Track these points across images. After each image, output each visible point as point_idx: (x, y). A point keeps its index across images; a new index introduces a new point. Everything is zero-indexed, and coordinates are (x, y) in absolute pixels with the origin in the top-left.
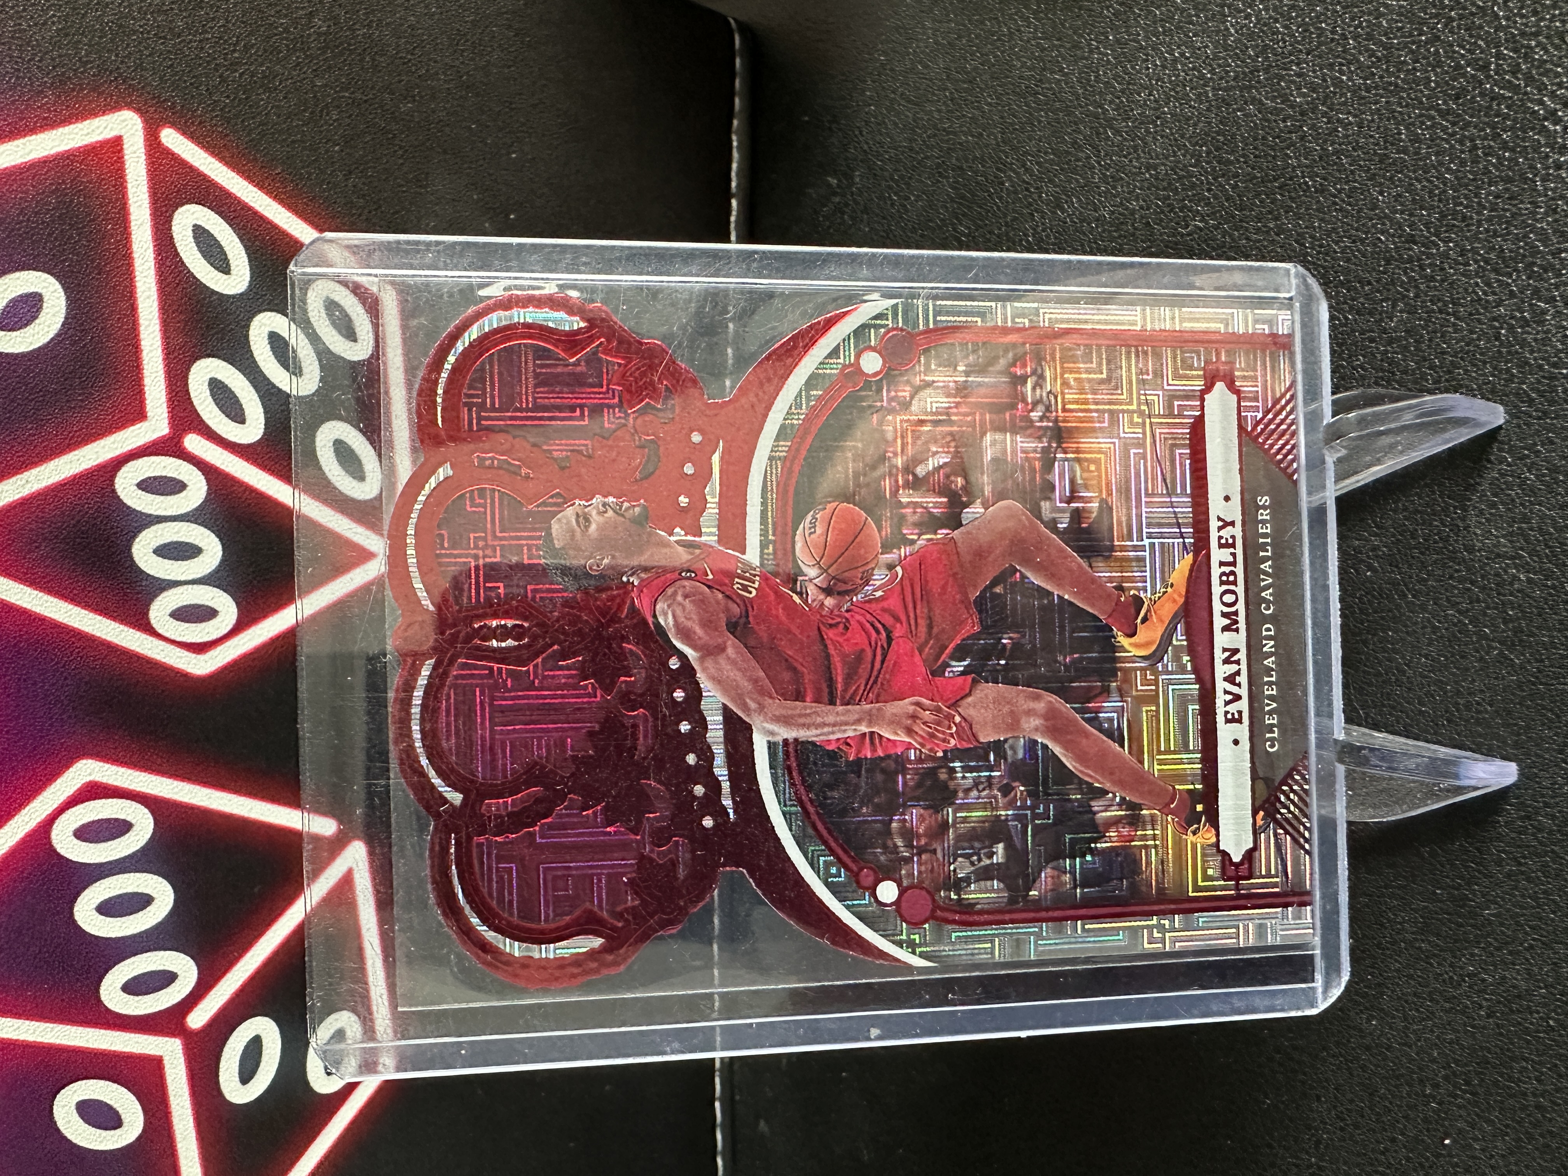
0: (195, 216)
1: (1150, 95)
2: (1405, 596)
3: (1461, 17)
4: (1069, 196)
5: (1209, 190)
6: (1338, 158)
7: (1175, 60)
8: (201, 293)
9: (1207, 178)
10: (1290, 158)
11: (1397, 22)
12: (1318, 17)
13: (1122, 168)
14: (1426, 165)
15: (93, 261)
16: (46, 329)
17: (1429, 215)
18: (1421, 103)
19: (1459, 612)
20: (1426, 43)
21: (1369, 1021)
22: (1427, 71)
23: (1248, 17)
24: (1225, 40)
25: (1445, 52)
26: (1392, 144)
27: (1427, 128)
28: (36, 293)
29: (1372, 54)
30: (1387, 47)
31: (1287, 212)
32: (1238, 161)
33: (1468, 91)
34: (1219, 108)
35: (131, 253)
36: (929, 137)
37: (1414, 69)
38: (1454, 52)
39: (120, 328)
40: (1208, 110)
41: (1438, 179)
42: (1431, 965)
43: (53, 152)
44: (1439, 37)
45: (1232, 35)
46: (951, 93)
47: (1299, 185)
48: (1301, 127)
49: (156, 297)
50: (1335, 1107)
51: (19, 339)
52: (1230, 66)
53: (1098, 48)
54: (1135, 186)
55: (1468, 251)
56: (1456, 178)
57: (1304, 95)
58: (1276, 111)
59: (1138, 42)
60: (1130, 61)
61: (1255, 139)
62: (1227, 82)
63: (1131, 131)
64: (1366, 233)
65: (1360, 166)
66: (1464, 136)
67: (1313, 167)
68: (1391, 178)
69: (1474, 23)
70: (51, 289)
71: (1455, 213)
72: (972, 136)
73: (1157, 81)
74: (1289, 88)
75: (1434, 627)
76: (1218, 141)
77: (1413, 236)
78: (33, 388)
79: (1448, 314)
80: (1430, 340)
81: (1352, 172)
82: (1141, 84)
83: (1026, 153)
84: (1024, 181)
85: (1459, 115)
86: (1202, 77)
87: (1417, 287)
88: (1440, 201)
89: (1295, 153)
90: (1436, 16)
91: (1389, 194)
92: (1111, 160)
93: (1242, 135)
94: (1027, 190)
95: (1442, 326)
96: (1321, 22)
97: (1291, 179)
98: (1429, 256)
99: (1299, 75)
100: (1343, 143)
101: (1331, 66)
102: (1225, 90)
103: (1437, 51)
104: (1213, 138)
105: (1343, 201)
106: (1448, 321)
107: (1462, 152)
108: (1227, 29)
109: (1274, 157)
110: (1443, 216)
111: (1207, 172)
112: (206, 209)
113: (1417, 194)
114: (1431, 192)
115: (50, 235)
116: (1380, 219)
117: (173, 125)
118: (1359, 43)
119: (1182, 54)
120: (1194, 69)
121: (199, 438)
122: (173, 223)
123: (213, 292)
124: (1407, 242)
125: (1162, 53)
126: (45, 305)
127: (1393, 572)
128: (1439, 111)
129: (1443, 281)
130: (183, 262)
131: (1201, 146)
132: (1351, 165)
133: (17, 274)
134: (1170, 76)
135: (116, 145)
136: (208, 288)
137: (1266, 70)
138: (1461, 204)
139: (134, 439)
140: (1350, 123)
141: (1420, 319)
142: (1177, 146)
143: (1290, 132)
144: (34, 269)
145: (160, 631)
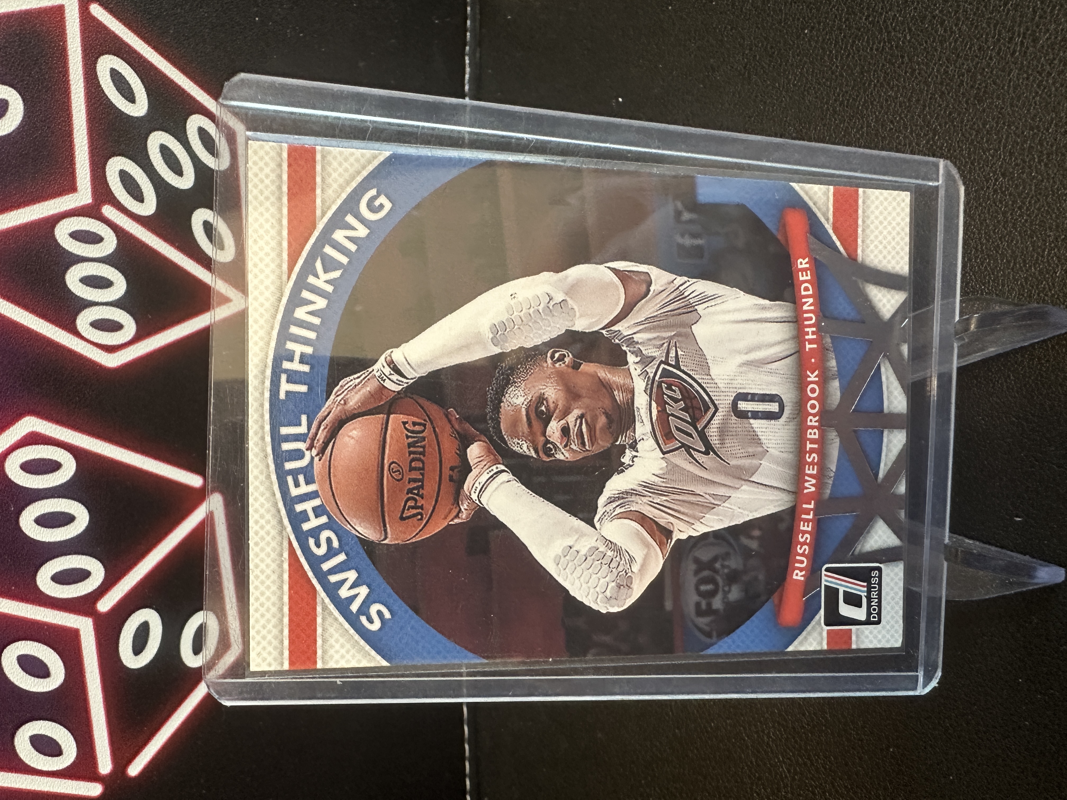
0: (112, 62)
8: (114, 112)
16: (10, 124)
28: (4, 99)
35: (69, 80)
39: (61, 129)
43: (17, 9)
70: (14, 98)
112: (119, 59)
115: (14, 62)
117: (98, 2)
121: (112, 208)
122: (97, 65)
123: (123, 113)
126: (10, 108)
130: (104, 93)
135: (60, 9)
136: (119, 110)
139: (68, 204)
144: (2, 84)
145: (83, 334)
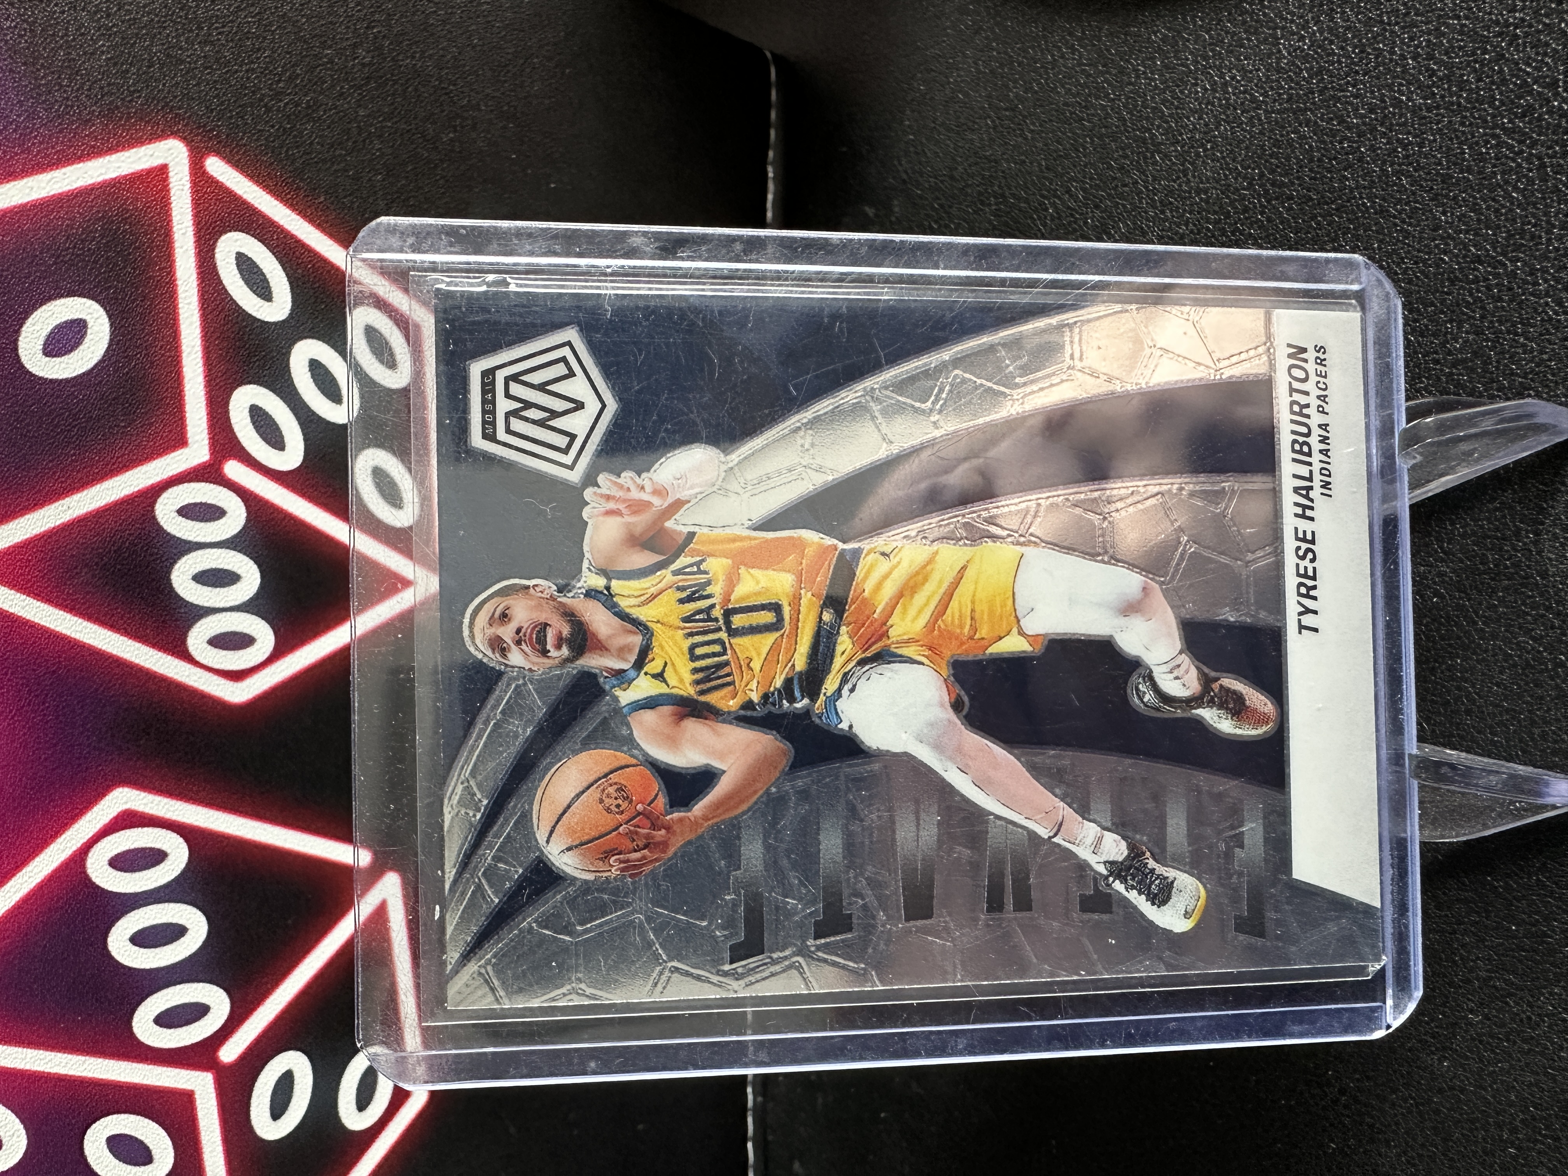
0: (238, 243)
1: (1200, 118)
2: (1475, 623)
3: (1527, 35)
4: (1115, 222)
5: (1262, 213)
6: (1398, 178)
7: (1225, 84)
8: (243, 320)
9: (1259, 201)
10: (1347, 179)
11: (1458, 41)
12: (1374, 38)
13: (1171, 192)
14: (1491, 184)
15: (137, 289)
16: (90, 356)
17: (1494, 235)
18: (1486, 121)
19: (1534, 639)
20: (1490, 61)
21: (1440, 1061)
22: (1491, 90)
23: (1302, 39)
24: (1278, 63)
25: (1510, 70)
26: (1455, 164)
27: (1491, 147)
28: (81, 320)
29: (1433, 73)
30: (1450, 66)
31: (1344, 234)
32: (1293, 184)
33: (1535, 109)
34: (1272, 131)
35: (175, 280)
36: (970, 166)
37: (1477, 87)
38: (1520, 70)
39: (163, 355)
40: (1261, 133)
41: (1504, 198)
42: (1507, 1003)
43: (100, 179)
44: (1504, 55)
45: (1285, 58)
46: (993, 121)
47: (1358, 206)
48: (1359, 147)
49: (198, 323)
50: (1405, 1153)
51: (63, 365)
52: (1283, 88)
53: (1144, 73)
54: (1185, 210)
55: (1538, 270)
56: (1524, 196)
57: (1363, 116)
58: (1333, 134)
59: (1187, 66)
60: (1178, 86)
61: (1311, 160)
62: (1280, 104)
63: (1180, 155)
64: (1429, 253)
65: (1422, 186)
66: (1532, 154)
67: (1371, 188)
68: (1455, 198)
69: (1539, 40)
70: (95, 316)
71: (1522, 233)
72: (1015, 163)
73: (1207, 105)
74: (1346, 109)
75: (1506, 654)
76: (1271, 163)
77: (1479, 256)
78: (75, 415)
79: (1516, 334)
80: (1497, 362)
81: (1414, 193)
82: (1190, 109)
83: (1072, 179)
84: (1069, 208)
85: (1527, 133)
86: (1254, 100)
87: (1483, 308)
88: (1506, 220)
89: (1352, 174)
90: (1500, 34)
91: (1452, 214)
92: (1160, 184)
93: (1297, 158)
94: (1072, 215)
95: (1511, 347)
96: (1378, 43)
97: (1348, 201)
98: (1497, 276)
99: (1356, 97)
100: (1403, 164)
101: (1390, 87)
102: (1279, 112)
103: (1501, 71)
104: (1266, 161)
105: (1403, 222)
106: (1517, 342)
107: (1530, 170)
108: (1279, 51)
109: (1331, 179)
110: (1510, 236)
111: (1259, 195)
112: (249, 237)
113: (1482, 214)
114: (1497, 211)
115: (95, 262)
116: (1442, 238)
117: (218, 153)
118: (1419, 63)
119: (1233, 78)
120: (1245, 92)
121: (239, 464)
122: (217, 250)
123: (255, 319)
124: (1472, 262)
125: (1212, 77)
126: (89, 331)
127: (1461, 598)
128: (1504, 129)
129: (1511, 301)
130: (226, 291)
131: (1253, 169)
132: (1412, 185)
133: (63, 301)
134: (1220, 99)
135: (162, 171)
136: (250, 315)
137: (1321, 92)
138: (1529, 223)
139: (175, 466)
140: (1410, 143)
141: (1487, 340)
142: (1229, 170)
143: (1347, 154)
144: (79, 296)
145: (198, 658)
